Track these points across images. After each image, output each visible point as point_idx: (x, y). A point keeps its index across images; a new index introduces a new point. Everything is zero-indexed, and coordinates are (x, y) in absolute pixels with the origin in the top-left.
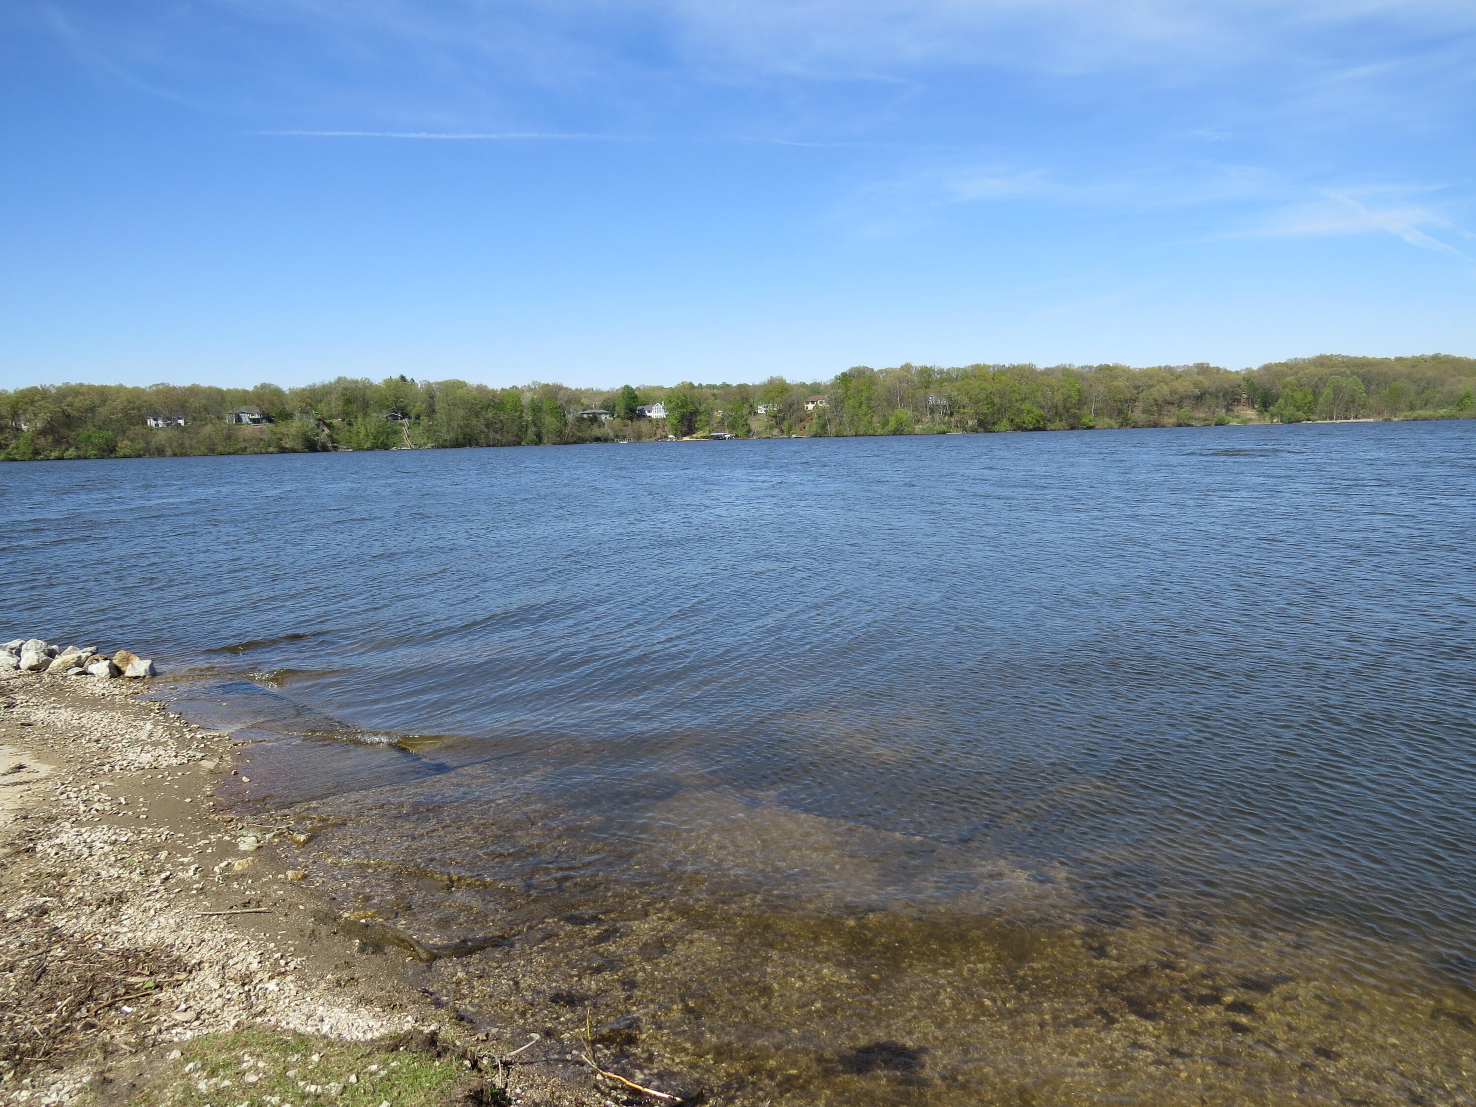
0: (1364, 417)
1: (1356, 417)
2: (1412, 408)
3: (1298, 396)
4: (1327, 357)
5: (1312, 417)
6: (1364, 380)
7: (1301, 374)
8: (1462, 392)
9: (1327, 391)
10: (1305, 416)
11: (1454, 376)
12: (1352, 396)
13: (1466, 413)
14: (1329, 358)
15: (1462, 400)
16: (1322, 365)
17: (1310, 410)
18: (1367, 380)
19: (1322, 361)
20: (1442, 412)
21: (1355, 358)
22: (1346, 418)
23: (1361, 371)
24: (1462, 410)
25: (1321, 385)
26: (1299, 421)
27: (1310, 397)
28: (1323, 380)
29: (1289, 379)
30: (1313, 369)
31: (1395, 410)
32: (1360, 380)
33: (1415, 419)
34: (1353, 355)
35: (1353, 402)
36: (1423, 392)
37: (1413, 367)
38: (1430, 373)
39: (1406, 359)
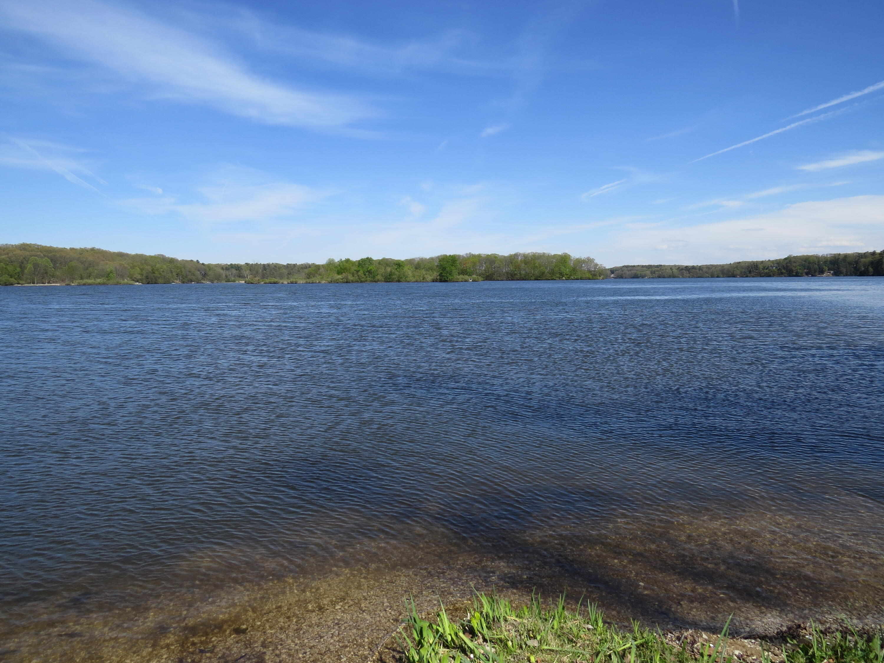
0: (54, 282)
1: (49, 283)
2: (82, 278)
3: (10, 268)
4: (28, 245)
5: (21, 282)
6: (52, 260)
7: (10, 255)
8: (109, 270)
9: (29, 266)
10: (16, 281)
11: (103, 260)
12: (45, 269)
13: (111, 282)
14: (29, 246)
15: (109, 274)
16: (24, 249)
17: (19, 277)
18: (54, 260)
19: (24, 247)
20: (99, 281)
21: (46, 246)
22: (43, 283)
23: (50, 255)
24: (109, 280)
25: (25, 262)
26: (12, 284)
27: (18, 269)
28: (26, 259)
29: (3, 257)
30: (19, 252)
31: (72, 279)
32: (49, 260)
33: (84, 285)
34: (44, 245)
35: (46, 273)
36: (87, 269)
37: (81, 254)
38: (90, 258)
39: (76, 249)
